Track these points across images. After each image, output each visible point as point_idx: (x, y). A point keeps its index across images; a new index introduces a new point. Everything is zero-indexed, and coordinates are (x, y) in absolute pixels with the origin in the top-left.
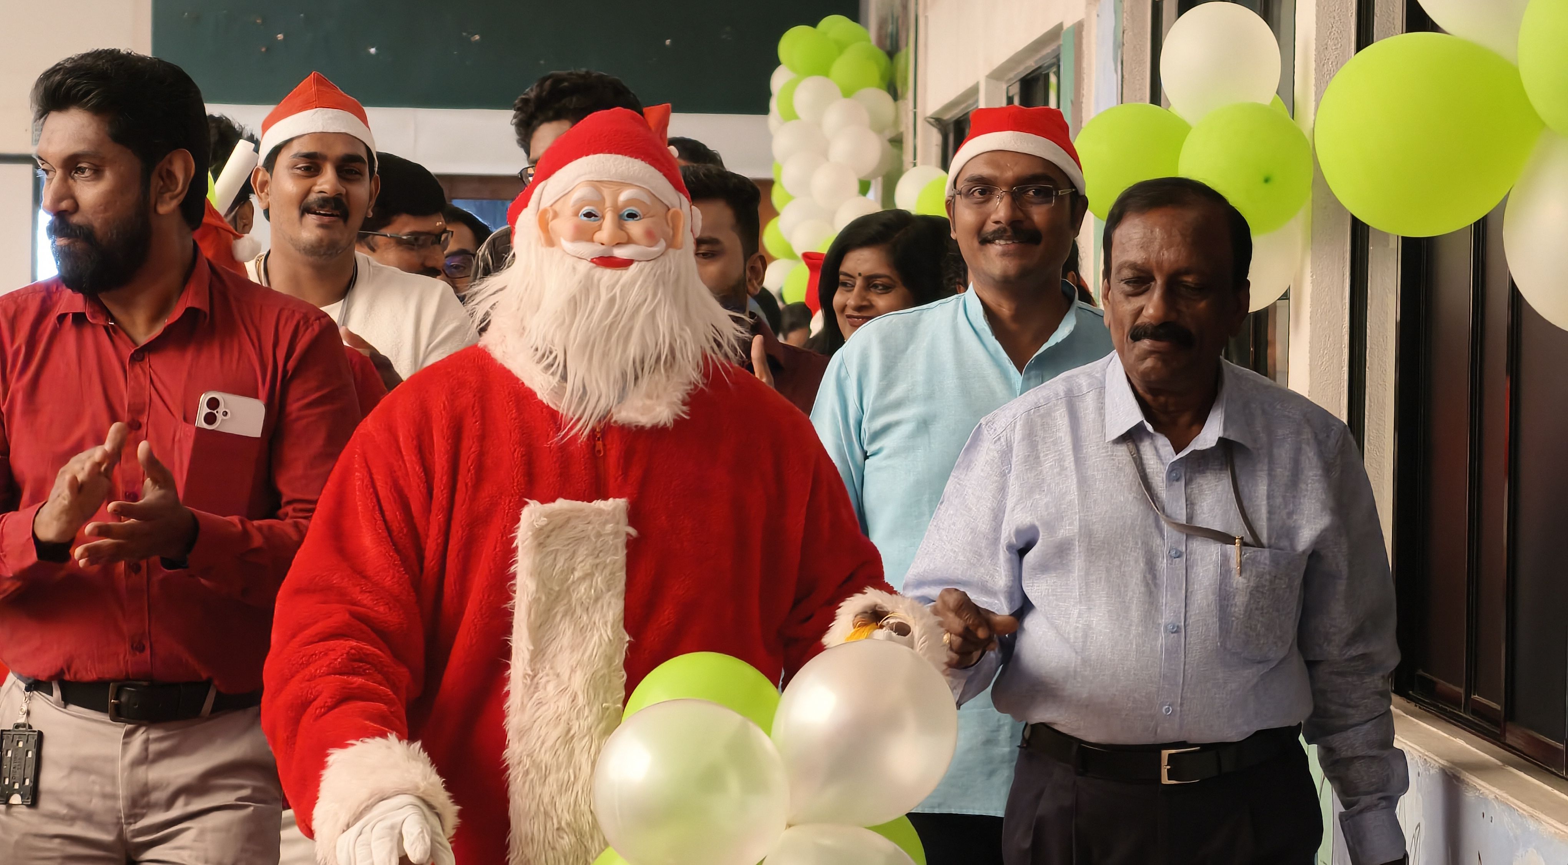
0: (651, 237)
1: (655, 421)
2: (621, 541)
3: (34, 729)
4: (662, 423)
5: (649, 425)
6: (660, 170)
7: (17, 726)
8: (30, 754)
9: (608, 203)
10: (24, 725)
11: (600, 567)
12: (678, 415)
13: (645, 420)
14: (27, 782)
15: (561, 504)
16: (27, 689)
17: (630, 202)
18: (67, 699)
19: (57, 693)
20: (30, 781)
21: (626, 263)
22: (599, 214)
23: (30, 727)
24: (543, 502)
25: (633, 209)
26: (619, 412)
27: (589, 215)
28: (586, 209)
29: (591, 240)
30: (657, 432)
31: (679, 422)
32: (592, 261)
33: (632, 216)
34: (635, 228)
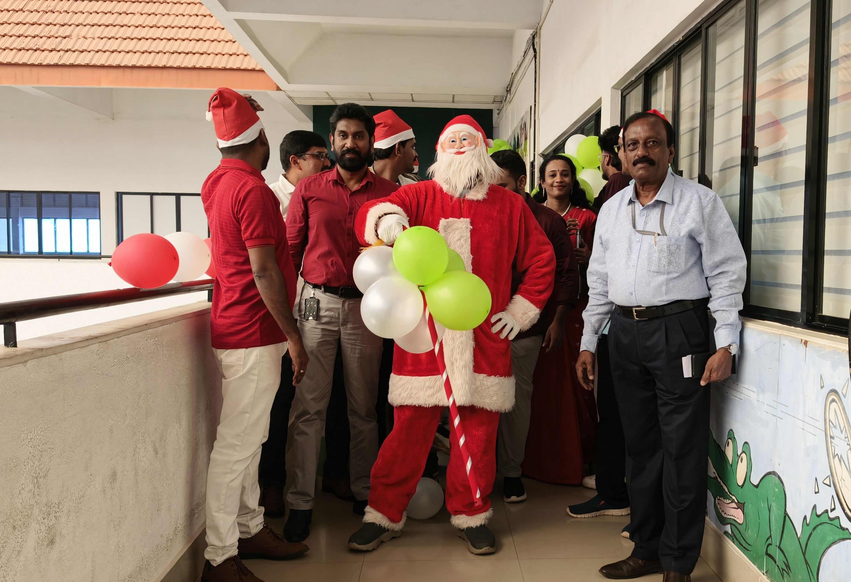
0: (470, 144)
1: (477, 199)
2: (469, 230)
3: (316, 298)
4: (479, 199)
5: (476, 200)
6: (472, 126)
7: (311, 298)
8: (315, 305)
9: (457, 137)
10: (312, 298)
11: (463, 237)
12: (484, 198)
13: (475, 198)
14: (314, 313)
15: (451, 219)
16: (313, 288)
17: (463, 136)
18: (326, 291)
19: (323, 289)
20: (315, 313)
21: (463, 153)
22: (456, 141)
23: (315, 298)
24: (446, 218)
25: (464, 138)
26: (468, 196)
27: (453, 141)
28: (452, 140)
29: (454, 148)
30: (478, 201)
31: (484, 200)
32: (454, 153)
33: (464, 139)
34: (465, 143)
